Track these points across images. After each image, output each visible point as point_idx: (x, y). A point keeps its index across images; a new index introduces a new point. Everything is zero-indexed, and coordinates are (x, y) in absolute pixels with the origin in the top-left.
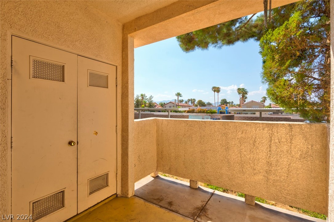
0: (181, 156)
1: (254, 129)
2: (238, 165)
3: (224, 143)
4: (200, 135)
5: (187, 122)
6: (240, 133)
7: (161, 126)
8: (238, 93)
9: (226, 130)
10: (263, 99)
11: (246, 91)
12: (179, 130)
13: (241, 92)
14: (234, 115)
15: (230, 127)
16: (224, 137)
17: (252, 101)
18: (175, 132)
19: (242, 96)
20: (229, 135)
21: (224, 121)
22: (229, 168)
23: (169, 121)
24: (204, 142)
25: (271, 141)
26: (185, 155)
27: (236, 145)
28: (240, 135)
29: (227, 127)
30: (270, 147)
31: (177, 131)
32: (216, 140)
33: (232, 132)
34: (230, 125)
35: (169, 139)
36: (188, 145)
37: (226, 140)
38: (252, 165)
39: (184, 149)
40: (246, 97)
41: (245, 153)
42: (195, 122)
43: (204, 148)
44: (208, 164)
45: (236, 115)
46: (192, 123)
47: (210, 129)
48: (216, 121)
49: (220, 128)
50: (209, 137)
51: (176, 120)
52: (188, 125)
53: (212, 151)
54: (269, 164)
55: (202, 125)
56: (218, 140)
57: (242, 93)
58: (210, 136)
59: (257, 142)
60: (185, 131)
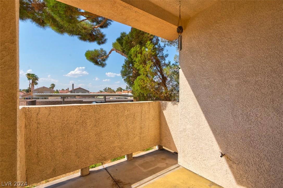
0: (72, 147)
1: (134, 107)
2: (125, 135)
3: (115, 121)
4: (94, 119)
5: (80, 107)
6: (126, 111)
7: (37, 117)
8: (27, 78)
9: (117, 111)
10: (52, 86)
11: (36, 77)
12: (68, 118)
13: (31, 77)
14: (36, 100)
15: (120, 107)
16: (115, 117)
17: (44, 87)
18: (63, 121)
19: (32, 81)
20: (119, 114)
21: (116, 104)
22: (119, 140)
23: (52, 109)
24: (99, 125)
25: (141, 114)
26: (78, 144)
27: (124, 120)
28: (126, 113)
29: (118, 108)
30: (141, 117)
31: (66, 120)
32: (110, 120)
33: (121, 112)
34: (120, 106)
35: (51, 132)
36: (81, 132)
37: (117, 119)
38: (133, 132)
39: (76, 138)
40: (37, 83)
41: (129, 125)
42: (89, 106)
43: (99, 130)
44: (103, 144)
45: (37, 100)
46: (86, 108)
47: (105, 111)
48: (109, 104)
49: (113, 110)
50: (103, 119)
51: (65, 107)
52: (81, 111)
53: (106, 131)
54: (141, 128)
55: (97, 109)
56: (111, 120)
57: (33, 78)
58: (105, 118)
59: (136, 116)
60: (77, 118)
